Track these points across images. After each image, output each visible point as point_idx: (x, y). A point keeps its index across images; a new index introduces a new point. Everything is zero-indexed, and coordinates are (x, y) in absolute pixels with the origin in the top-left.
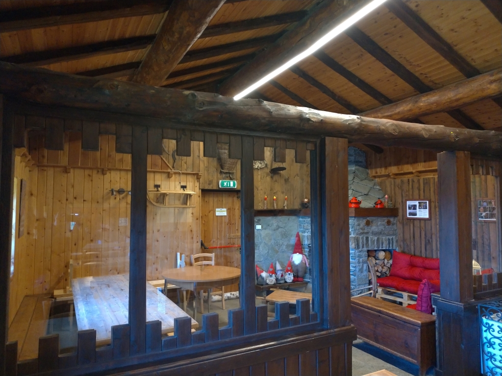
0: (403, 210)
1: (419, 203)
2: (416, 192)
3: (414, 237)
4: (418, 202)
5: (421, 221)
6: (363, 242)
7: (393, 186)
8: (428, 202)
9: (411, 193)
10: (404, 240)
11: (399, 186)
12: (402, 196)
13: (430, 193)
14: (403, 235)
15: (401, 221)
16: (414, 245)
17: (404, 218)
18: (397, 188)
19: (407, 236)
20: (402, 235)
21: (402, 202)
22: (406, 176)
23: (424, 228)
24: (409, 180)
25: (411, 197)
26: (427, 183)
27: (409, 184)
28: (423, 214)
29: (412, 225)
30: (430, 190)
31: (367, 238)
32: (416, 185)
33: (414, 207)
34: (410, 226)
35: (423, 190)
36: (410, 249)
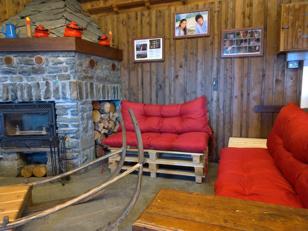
0: (128, 52)
1: (150, 41)
2: (146, 28)
3: (142, 84)
4: (148, 40)
5: (152, 64)
6: (87, 90)
7: (115, 23)
8: (161, 39)
9: (139, 30)
10: (130, 89)
11: (124, 22)
12: (128, 35)
13: (164, 28)
14: (129, 83)
15: (126, 66)
16: (143, 92)
17: (131, 62)
18: (121, 25)
19: (134, 83)
20: (127, 83)
21: (128, 42)
22: (133, 9)
23: (155, 72)
24: (137, 13)
25: (139, 35)
26: (160, 16)
27: (137, 18)
28: (154, 55)
29: (140, 70)
30: (164, 24)
31: (92, 85)
32: (146, 20)
33: (144, 47)
34: (138, 71)
35: (154, 25)
36: (138, 98)
